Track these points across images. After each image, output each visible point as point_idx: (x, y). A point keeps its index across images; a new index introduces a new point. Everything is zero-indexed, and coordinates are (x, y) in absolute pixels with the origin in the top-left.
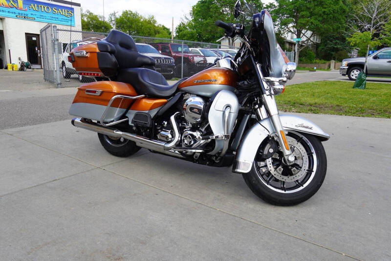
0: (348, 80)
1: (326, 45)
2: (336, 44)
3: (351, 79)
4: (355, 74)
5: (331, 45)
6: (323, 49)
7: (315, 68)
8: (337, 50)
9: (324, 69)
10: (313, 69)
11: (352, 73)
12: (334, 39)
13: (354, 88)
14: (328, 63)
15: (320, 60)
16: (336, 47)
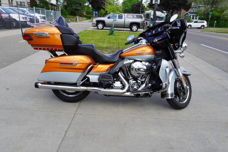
0: (97, 29)
1: (71, 7)
2: (77, 6)
3: (98, 29)
4: (100, 26)
5: (74, 7)
6: (70, 9)
7: (69, 20)
8: (78, 10)
9: (73, 21)
10: (68, 21)
11: (99, 26)
12: (75, 3)
13: (109, 35)
14: (75, 17)
15: (71, 15)
16: (77, 8)
